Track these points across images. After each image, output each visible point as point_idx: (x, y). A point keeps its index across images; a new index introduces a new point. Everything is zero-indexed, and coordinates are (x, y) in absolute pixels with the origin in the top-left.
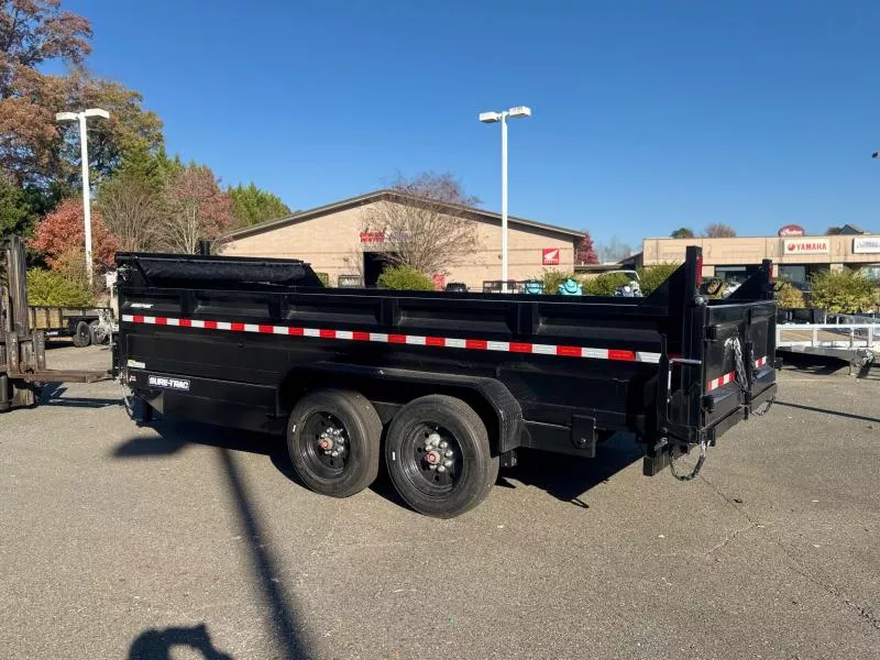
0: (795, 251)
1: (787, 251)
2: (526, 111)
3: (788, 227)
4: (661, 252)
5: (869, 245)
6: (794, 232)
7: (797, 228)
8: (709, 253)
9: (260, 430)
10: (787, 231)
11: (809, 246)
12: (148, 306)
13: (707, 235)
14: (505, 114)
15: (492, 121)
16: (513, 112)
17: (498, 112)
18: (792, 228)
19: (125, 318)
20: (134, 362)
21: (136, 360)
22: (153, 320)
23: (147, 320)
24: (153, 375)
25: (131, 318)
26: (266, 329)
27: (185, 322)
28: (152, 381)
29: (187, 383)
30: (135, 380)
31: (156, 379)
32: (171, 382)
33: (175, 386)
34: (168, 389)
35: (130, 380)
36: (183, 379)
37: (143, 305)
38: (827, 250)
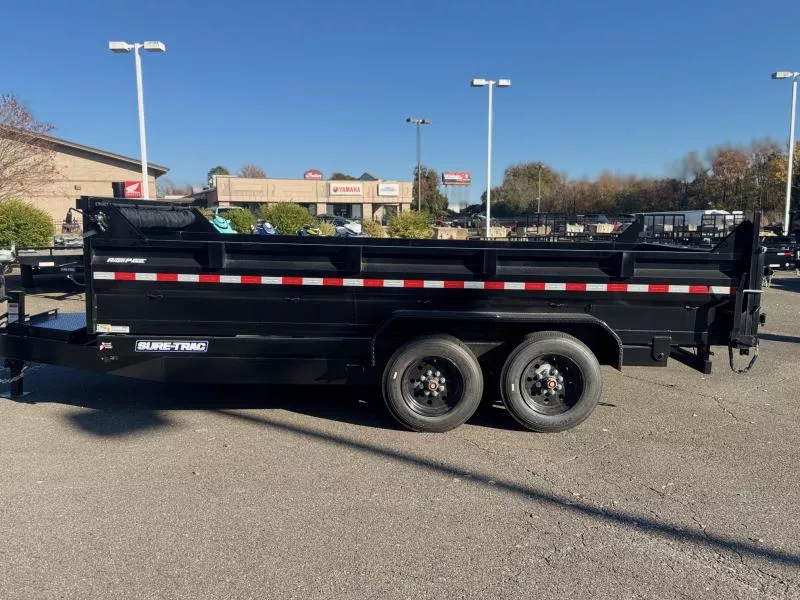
0: (338, 193)
1: (332, 192)
2: (161, 46)
3: (311, 171)
4: (232, 189)
5: (388, 189)
6: (316, 176)
7: (318, 173)
8: (273, 191)
9: (316, 382)
10: (310, 174)
11: (348, 189)
12: (141, 261)
13: (241, 174)
14: (138, 46)
15: (123, 51)
16: (148, 45)
17: (129, 43)
18: (314, 172)
19: (98, 275)
20: (109, 326)
21: (114, 324)
22: (152, 277)
23: (140, 277)
24: (145, 339)
25: (110, 276)
26: (333, 282)
27: (210, 278)
28: (143, 346)
29: (204, 345)
30: (109, 346)
31: (149, 344)
32: (176, 346)
33: (182, 349)
34: (171, 354)
35: (101, 348)
36: (197, 341)
37: (128, 260)
38: (361, 193)
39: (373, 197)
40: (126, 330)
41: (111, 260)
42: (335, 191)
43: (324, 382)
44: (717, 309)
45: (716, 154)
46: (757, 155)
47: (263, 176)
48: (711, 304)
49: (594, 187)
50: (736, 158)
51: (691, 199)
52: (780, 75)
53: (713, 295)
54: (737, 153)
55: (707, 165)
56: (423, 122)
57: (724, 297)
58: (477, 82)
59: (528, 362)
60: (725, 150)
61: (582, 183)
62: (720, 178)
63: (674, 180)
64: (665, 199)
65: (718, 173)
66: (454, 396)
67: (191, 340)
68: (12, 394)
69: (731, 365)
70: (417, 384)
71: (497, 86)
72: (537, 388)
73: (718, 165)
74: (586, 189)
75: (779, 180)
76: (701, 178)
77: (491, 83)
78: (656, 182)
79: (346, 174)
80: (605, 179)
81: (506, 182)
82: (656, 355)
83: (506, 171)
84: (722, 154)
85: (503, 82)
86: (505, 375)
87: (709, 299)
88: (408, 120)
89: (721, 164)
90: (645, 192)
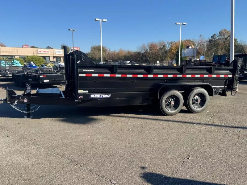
0: (41, 53)
3: (25, 45)
5: (59, 52)
6: (27, 47)
7: (28, 46)
10: (25, 46)
11: (44, 51)
12: (93, 70)
18: (26, 45)
19: (80, 75)
20: (82, 91)
21: (83, 90)
22: (97, 75)
23: (93, 75)
24: (93, 94)
25: (84, 75)
26: (145, 76)
27: (113, 75)
28: (92, 96)
29: (109, 95)
30: (82, 97)
31: (94, 96)
32: (102, 96)
33: (103, 97)
34: (100, 98)
35: (79, 97)
36: (108, 94)
37: (89, 70)
38: (49, 53)
39: (54, 54)
40: (87, 92)
41: (84, 70)
42: (40, 52)
43: (141, 104)
44: (229, 81)
45: (150, 45)
46: (160, 46)
47: (5, 46)
48: (227, 79)
49: (118, 54)
50: (155, 46)
51: (144, 57)
52: (177, 23)
53: (228, 77)
54: (155, 45)
55: (148, 48)
56: (74, 31)
57: (230, 77)
58: (97, 19)
59: (194, 95)
60: (152, 43)
61: (114, 52)
62: (151, 51)
63: (139, 52)
64: (137, 57)
65: (150, 50)
66: (176, 106)
67: (106, 94)
68: (27, 117)
69: (231, 94)
70: (167, 103)
71: (103, 21)
72: (195, 102)
73: (150, 48)
74: (116, 54)
75: (173, 52)
76: (146, 51)
77: (101, 20)
78: (134, 52)
79: (36, 47)
80: (121, 51)
81: (92, 51)
82: (217, 92)
83: (91, 48)
84: (151, 45)
85: (104, 20)
86: (189, 100)
87: (228, 78)
88: (69, 30)
89: (151, 48)
90: (132, 55)
